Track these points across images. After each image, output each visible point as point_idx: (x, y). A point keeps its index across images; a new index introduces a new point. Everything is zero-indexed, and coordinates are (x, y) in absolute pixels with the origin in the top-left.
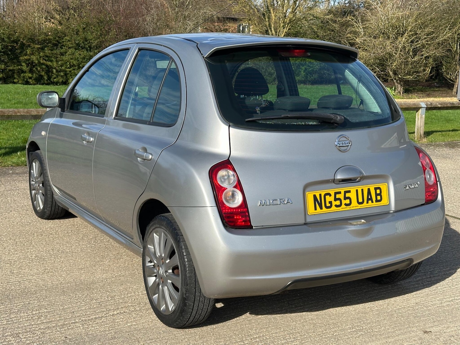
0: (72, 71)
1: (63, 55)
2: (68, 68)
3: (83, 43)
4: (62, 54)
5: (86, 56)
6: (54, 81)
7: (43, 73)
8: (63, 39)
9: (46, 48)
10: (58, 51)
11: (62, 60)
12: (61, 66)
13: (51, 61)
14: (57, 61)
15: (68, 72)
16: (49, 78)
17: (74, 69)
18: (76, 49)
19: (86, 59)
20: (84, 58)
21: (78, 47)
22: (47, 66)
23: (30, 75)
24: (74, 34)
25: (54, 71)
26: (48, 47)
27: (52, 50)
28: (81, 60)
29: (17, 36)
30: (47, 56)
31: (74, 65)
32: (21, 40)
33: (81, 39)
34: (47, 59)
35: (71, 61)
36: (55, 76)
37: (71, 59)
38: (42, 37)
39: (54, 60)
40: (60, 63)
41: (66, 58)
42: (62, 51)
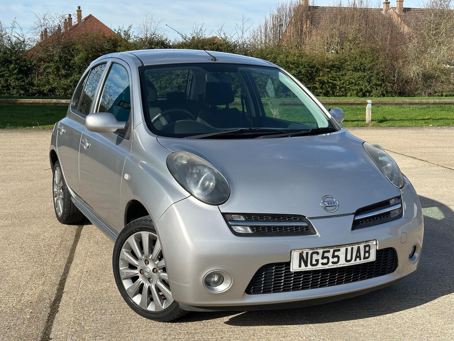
0: (350, 87)
1: (344, 76)
2: (348, 85)
3: (360, 66)
5: (361, 76)
6: (336, 94)
7: (329, 89)
8: (344, 64)
9: (332, 71)
10: (341, 73)
11: (344, 80)
12: (343, 84)
13: (336, 80)
14: (340, 81)
15: (347, 88)
16: (333, 92)
17: (351, 86)
18: (353, 71)
19: (361, 78)
20: (359, 78)
21: (356, 70)
22: (333, 84)
23: (321, 91)
24: (353, 60)
25: (338, 87)
26: (333, 70)
27: (336, 73)
28: (356, 79)
29: (314, 63)
30: (333, 77)
31: (352, 83)
32: (317, 66)
33: (358, 63)
34: (333, 79)
35: (350, 80)
36: (338, 91)
37: (350, 78)
38: (330, 63)
39: (338, 79)
40: (342, 81)
41: (346, 78)
42: (343, 73)
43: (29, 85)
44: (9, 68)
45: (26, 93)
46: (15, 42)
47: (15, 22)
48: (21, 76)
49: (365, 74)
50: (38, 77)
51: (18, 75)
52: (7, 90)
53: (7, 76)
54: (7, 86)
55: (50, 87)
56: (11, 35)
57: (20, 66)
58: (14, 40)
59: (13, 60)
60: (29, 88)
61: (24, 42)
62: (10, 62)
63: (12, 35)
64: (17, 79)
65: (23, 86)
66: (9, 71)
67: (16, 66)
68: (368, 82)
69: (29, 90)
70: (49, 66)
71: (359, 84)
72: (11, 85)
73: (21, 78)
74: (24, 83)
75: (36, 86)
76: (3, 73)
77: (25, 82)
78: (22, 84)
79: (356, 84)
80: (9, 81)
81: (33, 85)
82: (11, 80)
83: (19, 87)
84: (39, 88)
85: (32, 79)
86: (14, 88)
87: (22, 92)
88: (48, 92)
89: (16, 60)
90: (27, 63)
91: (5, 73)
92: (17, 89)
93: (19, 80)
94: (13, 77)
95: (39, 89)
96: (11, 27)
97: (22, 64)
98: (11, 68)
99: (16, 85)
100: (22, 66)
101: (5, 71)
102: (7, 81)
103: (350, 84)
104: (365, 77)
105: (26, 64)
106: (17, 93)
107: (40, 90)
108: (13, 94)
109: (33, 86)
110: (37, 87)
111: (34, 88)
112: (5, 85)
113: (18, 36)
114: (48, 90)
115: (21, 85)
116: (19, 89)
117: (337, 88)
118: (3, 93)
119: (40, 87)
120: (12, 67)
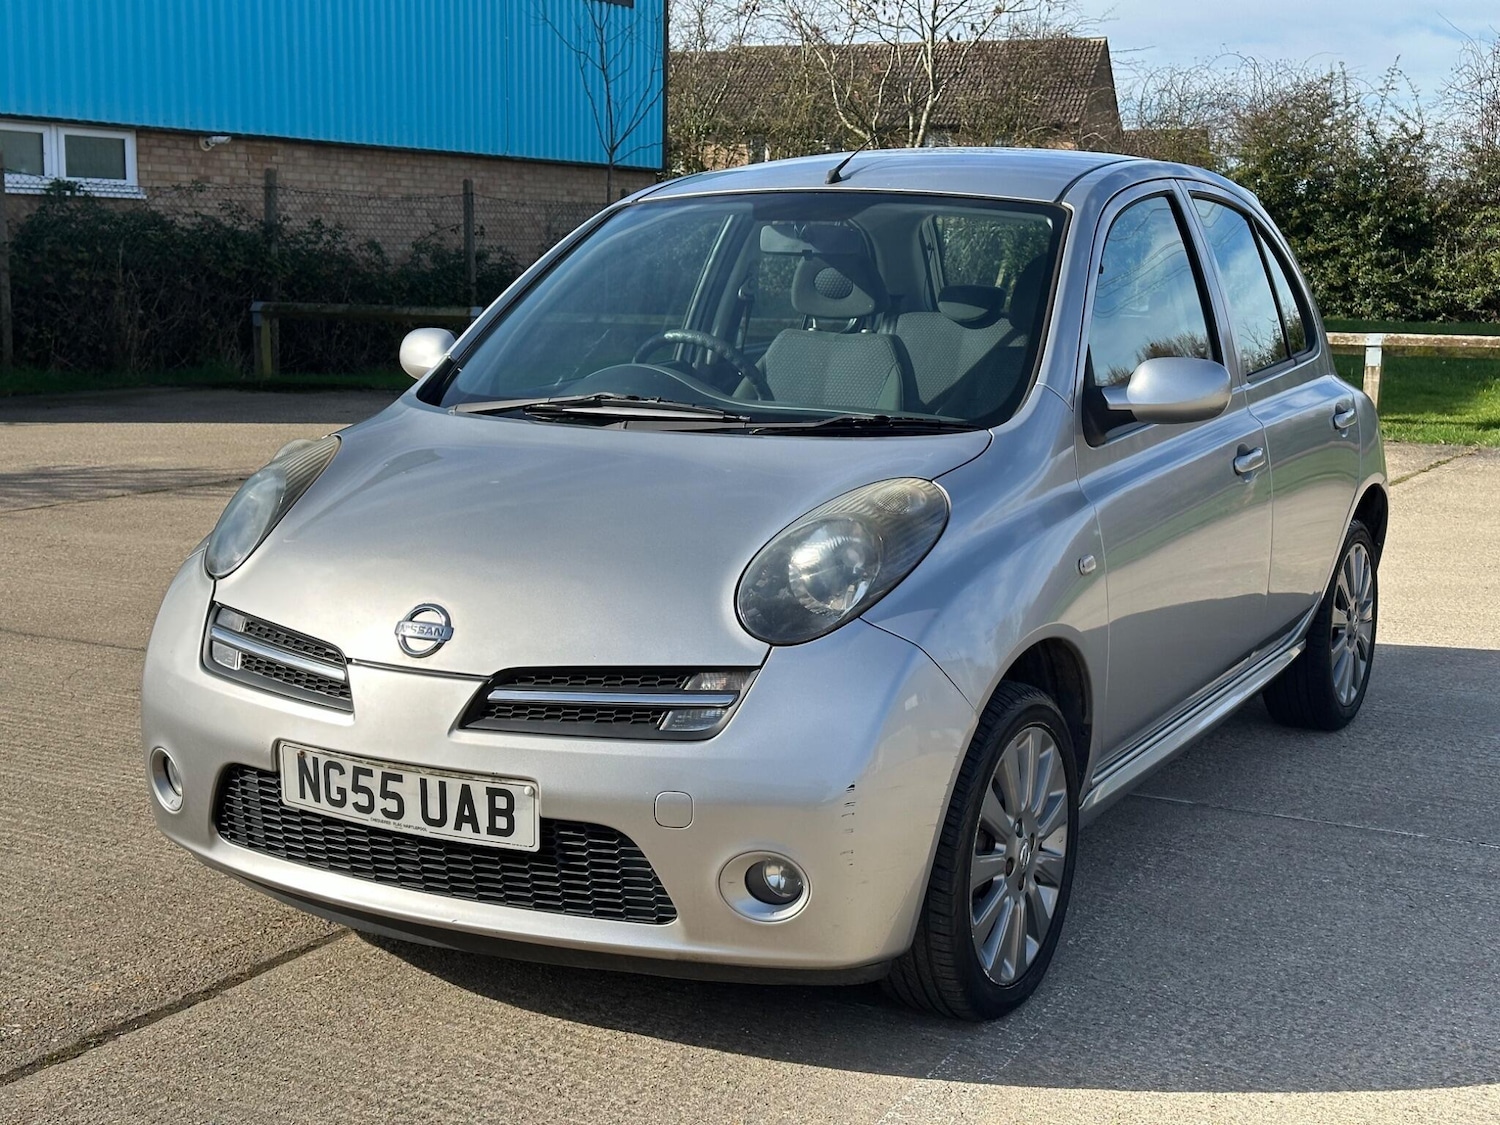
43: (1417, 282)
44: (1357, 225)
45: (1403, 312)
46: (1391, 140)
47: (1395, 72)
48: (1392, 251)
50: (1450, 256)
51: (1384, 248)
52: (1344, 299)
53: (1345, 255)
54: (1346, 286)
55: (1487, 291)
56: (1378, 115)
57: (1396, 220)
58: (1387, 131)
59: (1373, 200)
60: (1415, 293)
61: (1419, 137)
62: (1363, 207)
63: (1382, 116)
64: (1379, 263)
65: (1396, 285)
66: (1355, 236)
67: (1381, 219)
69: (1415, 302)
70: (1492, 217)
72: (1358, 285)
73: (1394, 259)
74: (1400, 275)
75: (1439, 288)
76: (1335, 243)
77: (1404, 272)
78: (1394, 281)
80: (1352, 270)
81: (1432, 284)
82: (1359, 268)
83: (1383, 289)
84: (1448, 293)
85: (1430, 263)
86: (1366, 294)
87: (1391, 307)
88: (1481, 309)
89: (1381, 201)
90: (1419, 208)
91: (1339, 246)
92: (1376, 296)
93: (1388, 265)
94: (1368, 255)
95: (1451, 295)
96: (1381, 90)
97: (1400, 212)
98: (1363, 227)
99: (1372, 283)
100: (1402, 218)
101: (1341, 236)
102: (1347, 272)
105: (1414, 212)
106: (1375, 309)
107: (1454, 301)
108: (1362, 315)
109: (1431, 288)
110: (1445, 289)
111: (1433, 294)
112: (1338, 283)
113: (1401, 119)
114: (1479, 300)
115: (1391, 284)
116: (1383, 296)
118: (1328, 310)
119: (1453, 290)
120: (1365, 223)
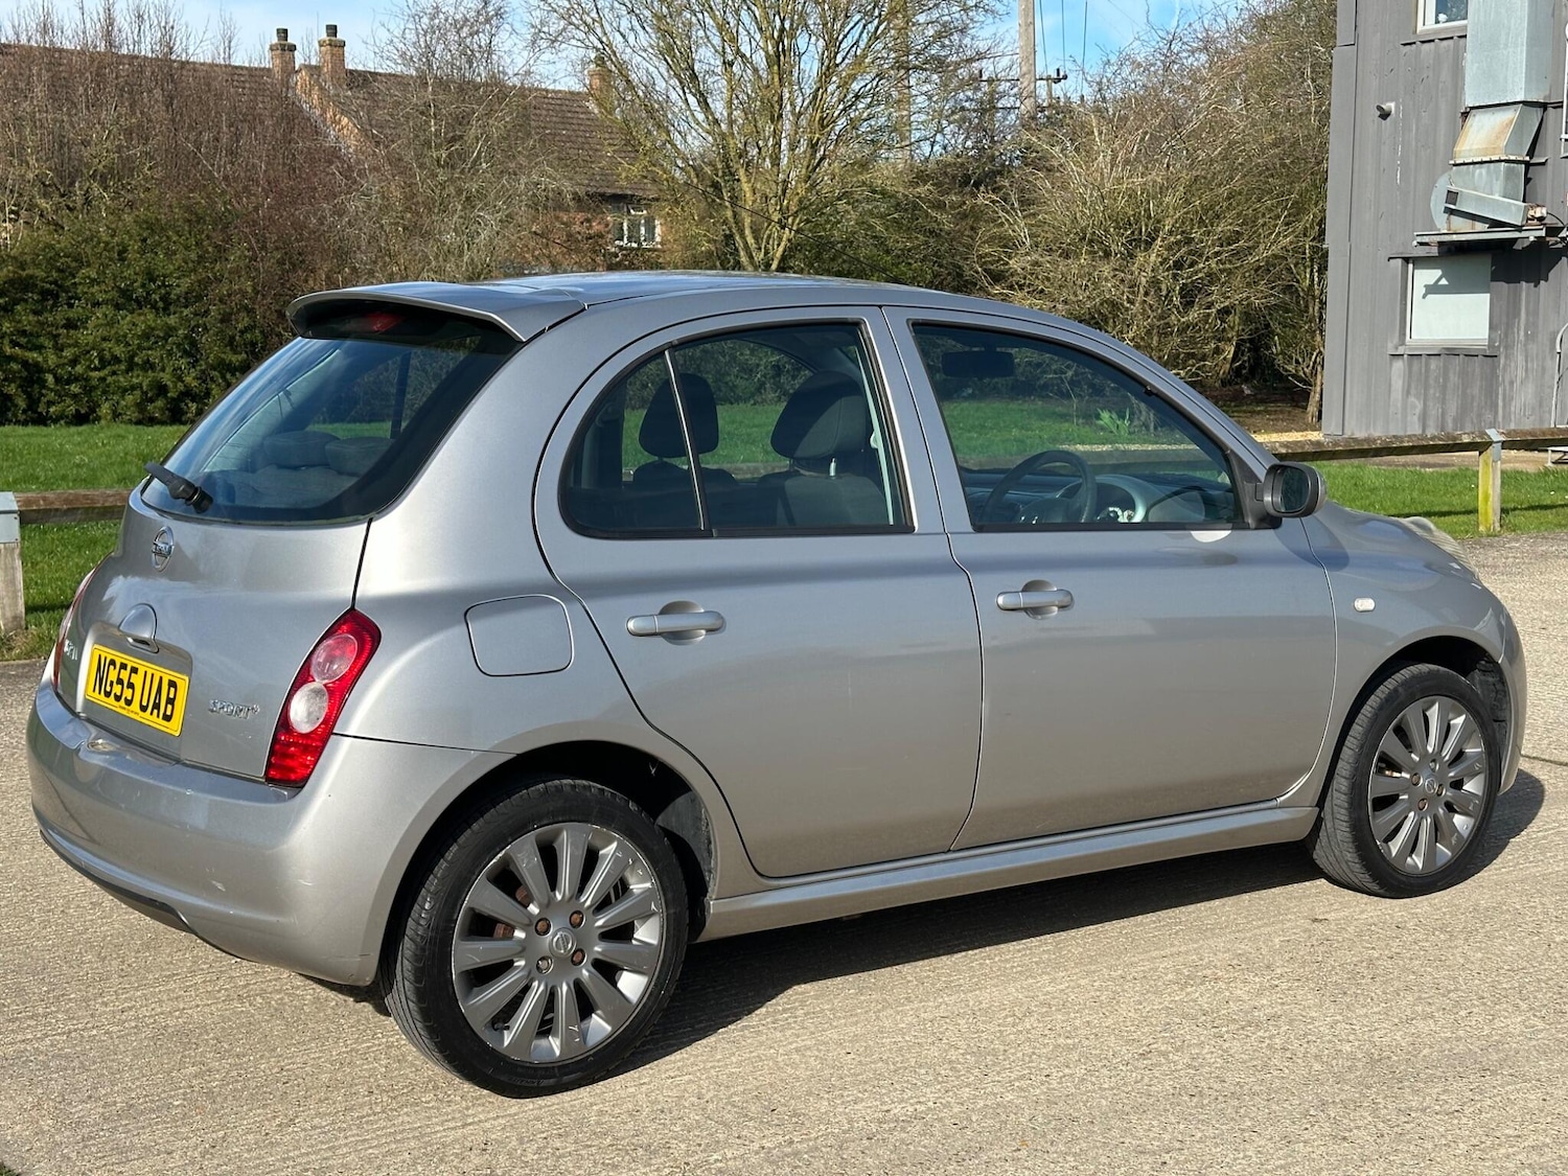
0: (109, 379)
1: (76, 327)
2: (96, 369)
3: (143, 286)
4: (71, 325)
5: (153, 329)
6: (48, 412)
8: (74, 277)
9: (19, 308)
10: (60, 315)
11: (76, 344)
12: (74, 362)
13: (39, 348)
14: (59, 349)
15: (95, 382)
16: (33, 403)
17: (114, 373)
18: (118, 307)
19: (153, 339)
20: (146, 336)
21: (126, 300)
22: (25, 364)
24: (111, 259)
25: (50, 378)
26: (26, 301)
27: (35, 313)
28: (136, 342)
30: (24, 333)
31: (117, 360)
33: (136, 274)
34: (23, 340)
35: (105, 345)
36: (51, 396)
37: (104, 339)
39: (48, 343)
40: (67, 353)
41: (86, 336)
42: (71, 314)
49: (172, 320)
68: (186, 353)
71: (148, 366)
79: (131, 367)
103: (104, 363)
104: (170, 331)
117: (46, 381)
